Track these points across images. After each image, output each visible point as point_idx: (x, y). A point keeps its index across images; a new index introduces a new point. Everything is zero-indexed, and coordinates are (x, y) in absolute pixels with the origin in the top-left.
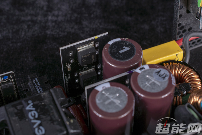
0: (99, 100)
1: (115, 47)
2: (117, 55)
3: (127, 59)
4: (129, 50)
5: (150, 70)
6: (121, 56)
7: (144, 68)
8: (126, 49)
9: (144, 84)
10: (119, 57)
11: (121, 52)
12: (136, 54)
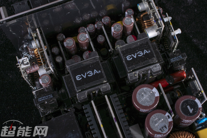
0: (145, 90)
1: (193, 103)
2: (185, 104)
3: (182, 110)
4: (190, 112)
5: (168, 122)
6: (184, 106)
7: (169, 119)
8: (191, 111)
9: (156, 117)
10: (184, 105)
11: (188, 107)
12: (186, 116)
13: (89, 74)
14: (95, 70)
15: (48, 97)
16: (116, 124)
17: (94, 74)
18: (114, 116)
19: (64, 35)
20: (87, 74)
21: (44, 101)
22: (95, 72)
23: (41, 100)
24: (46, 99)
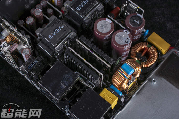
8: (138, 22)
11: (135, 21)
12: (137, 27)
13: (56, 31)
14: (59, 27)
15: (35, 63)
16: (93, 53)
17: (60, 29)
18: (89, 50)
19: (22, 20)
20: (55, 32)
21: (33, 67)
22: (60, 28)
23: (30, 68)
24: (33, 65)
